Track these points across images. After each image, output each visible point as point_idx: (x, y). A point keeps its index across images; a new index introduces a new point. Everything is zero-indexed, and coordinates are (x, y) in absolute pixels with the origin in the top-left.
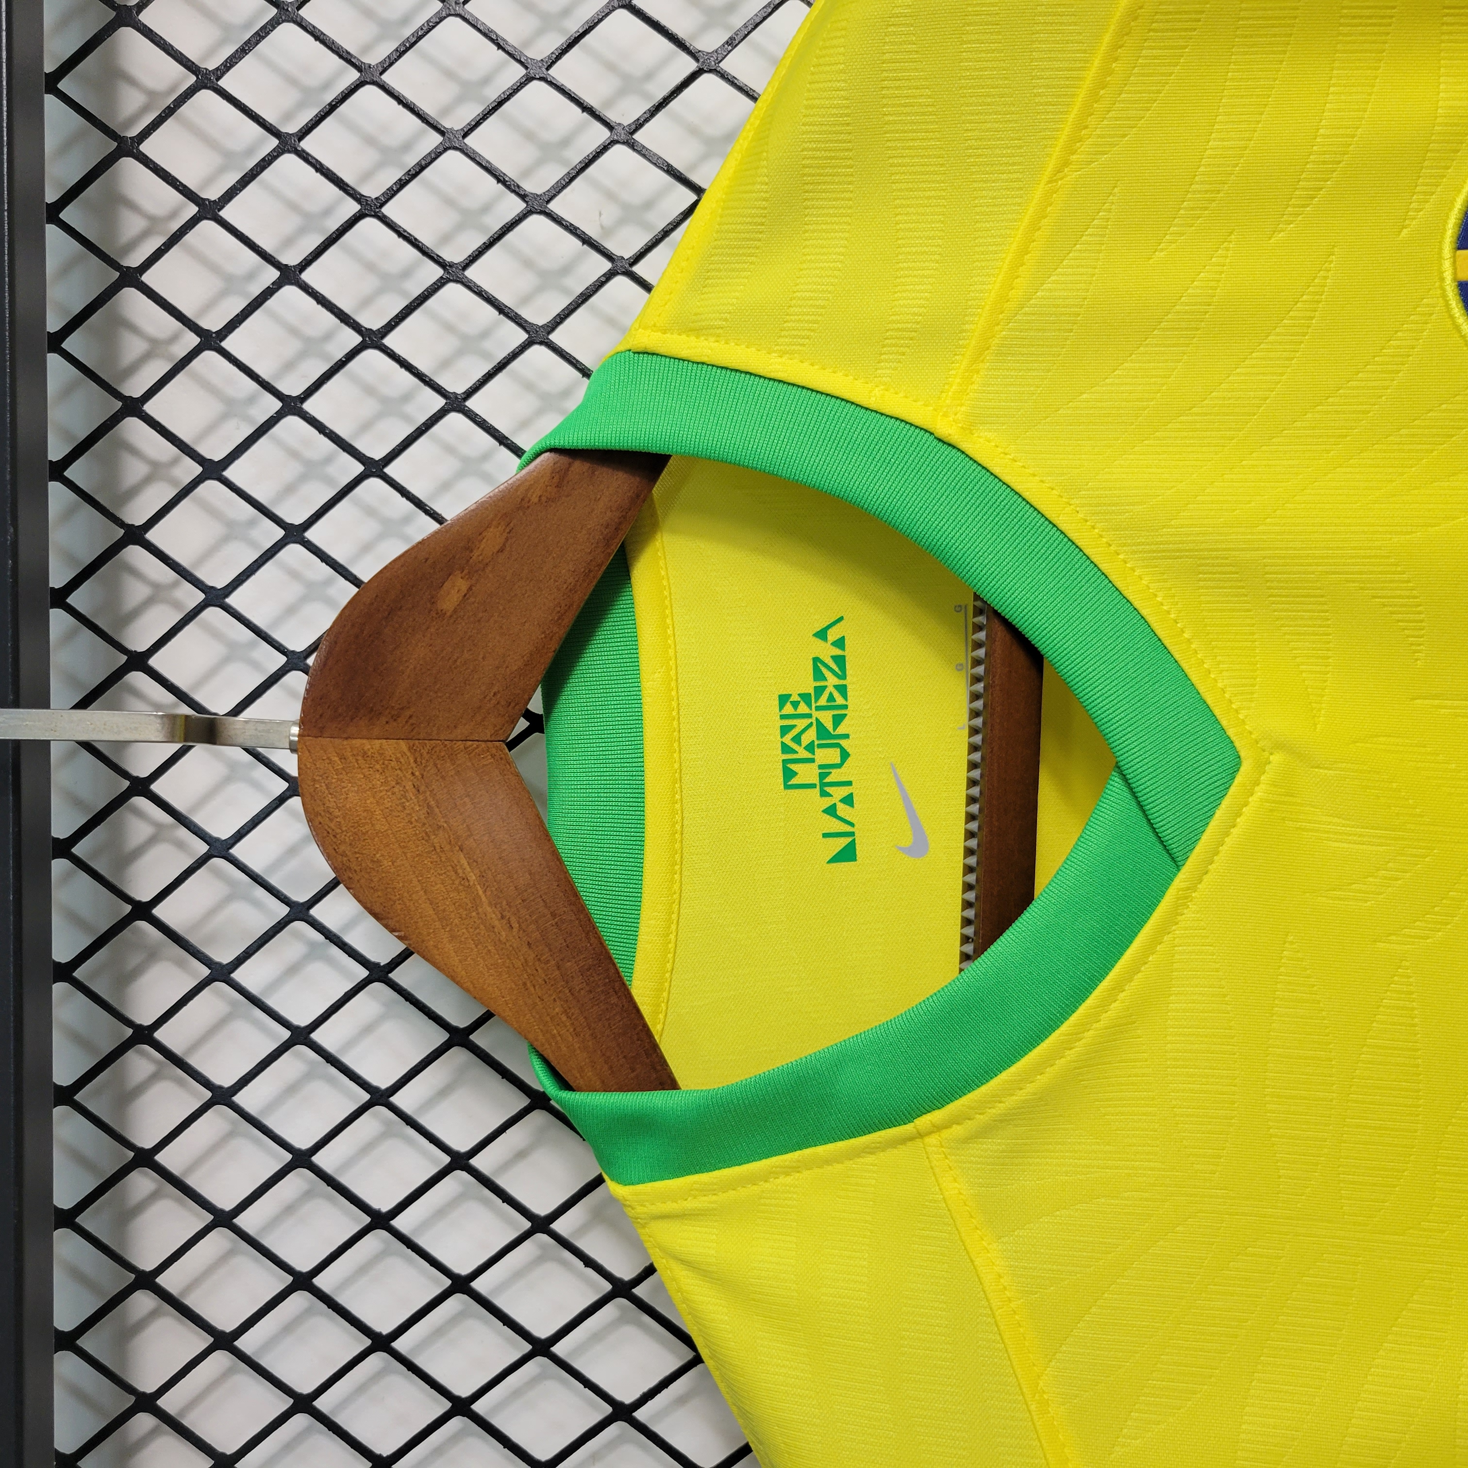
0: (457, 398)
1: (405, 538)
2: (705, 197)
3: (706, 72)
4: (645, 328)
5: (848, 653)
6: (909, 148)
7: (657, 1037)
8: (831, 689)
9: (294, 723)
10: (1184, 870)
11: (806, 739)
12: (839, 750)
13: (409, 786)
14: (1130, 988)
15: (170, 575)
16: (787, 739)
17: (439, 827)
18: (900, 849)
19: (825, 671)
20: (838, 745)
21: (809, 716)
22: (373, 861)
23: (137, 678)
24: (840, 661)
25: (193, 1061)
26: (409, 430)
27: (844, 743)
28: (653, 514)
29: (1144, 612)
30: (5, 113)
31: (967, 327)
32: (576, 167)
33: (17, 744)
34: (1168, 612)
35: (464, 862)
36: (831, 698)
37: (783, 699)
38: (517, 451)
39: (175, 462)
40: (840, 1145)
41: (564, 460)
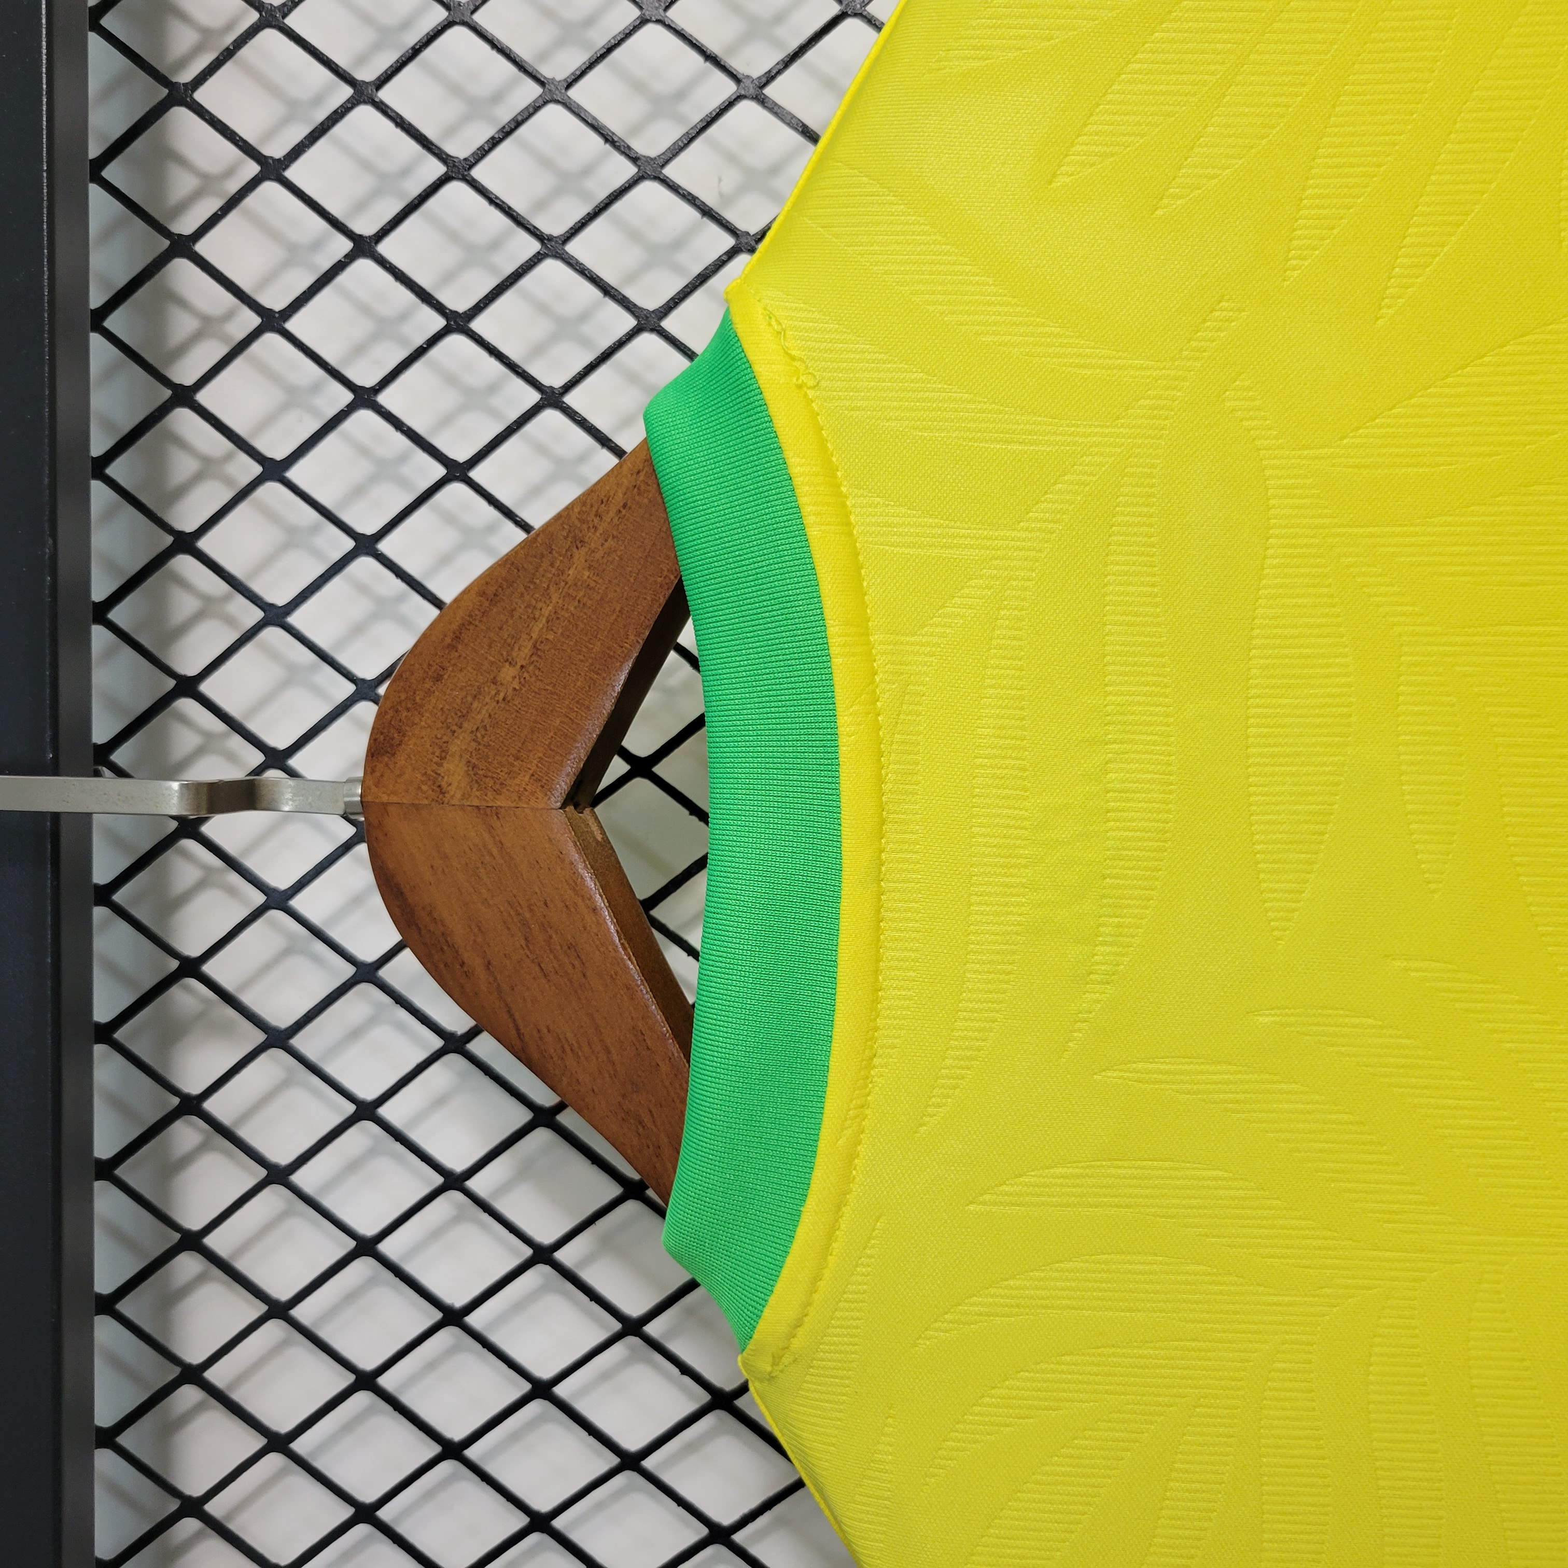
0: (553, 392)
1: (489, 550)
3: (849, 16)
15: (222, 587)
23: (186, 705)
25: (243, 1133)
26: (498, 428)
30: (44, 57)
32: (696, 126)
39: (228, 457)
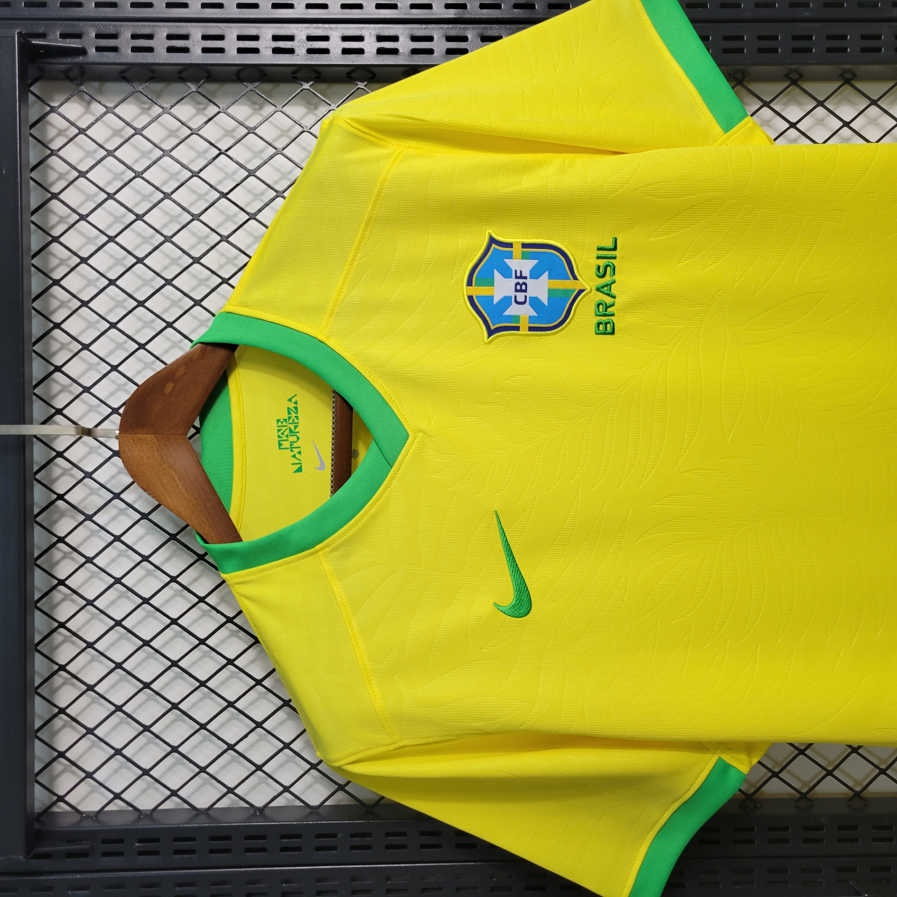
0: (170, 323)
2: (252, 259)
3: (252, 219)
4: (230, 305)
5: (298, 406)
6: (308, 254)
7: (238, 531)
8: (293, 417)
9: (117, 430)
10: (393, 468)
11: (286, 433)
12: (296, 437)
13: (155, 449)
14: (378, 504)
16: (280, 434)
17: (165, 462)
18: (316, 468)
19: (291, 411)
20: (296, 435)
21: (286, 426)
22: (143, 473)
23: (60, 417)
24: (296, 408)
25: (79, 549)
26: (153, 334)
27: (297, 434)
28: (235, 362)
29: (380, 392)
31: (327, 307)
33: (24, 436)
34: (388, 392)
35: (174, 473)
36: (293, 420)
37: (278, 421)
38: (191, 341)
40: (293, 557)
41: (204, 346)
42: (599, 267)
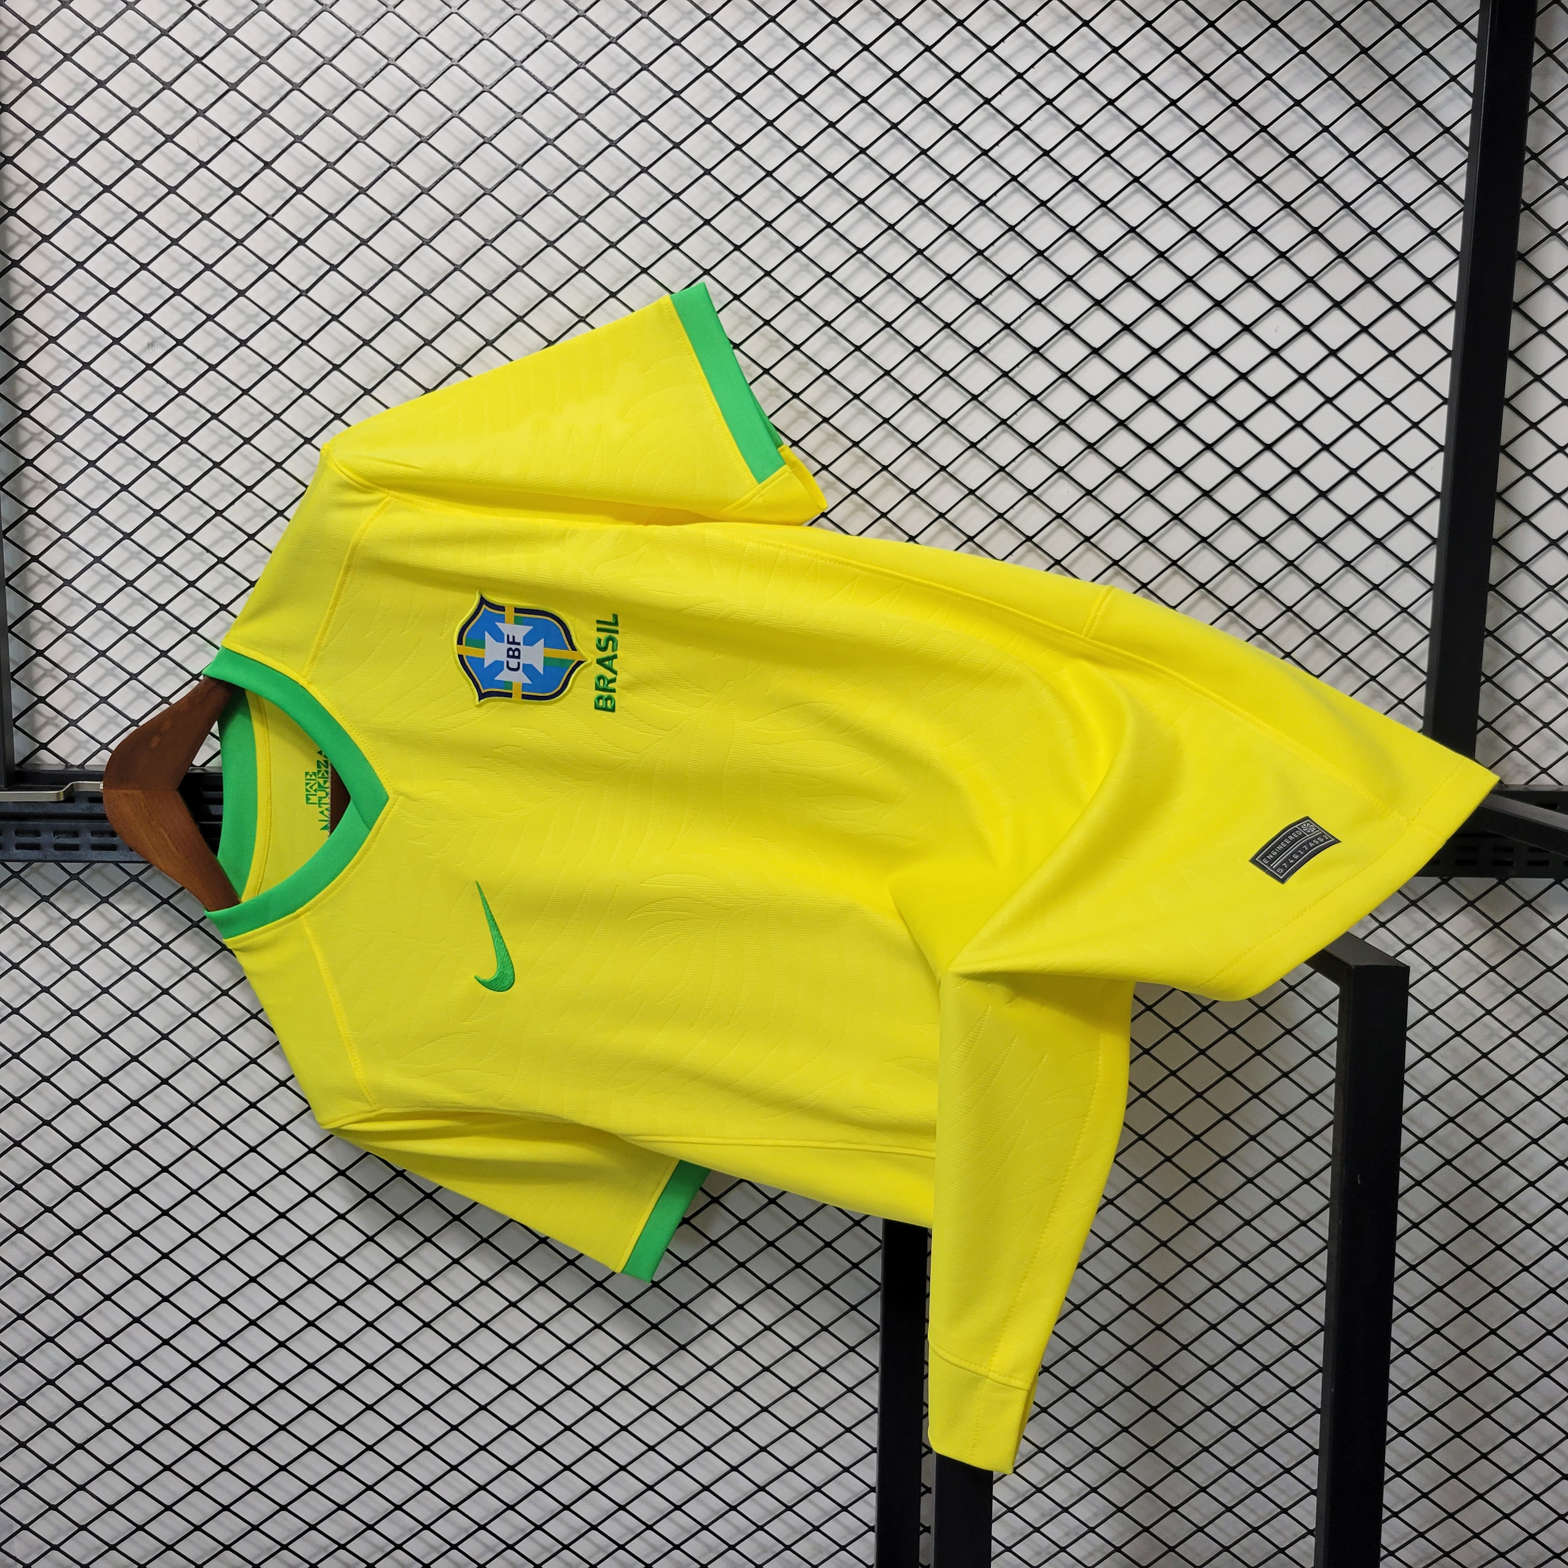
5: (329, 759)
8: (323, 771)
10: (371, 831)
11: (314, 788)
13: (143, 806)
14: (357, 868)
16: (308, 787)
17: (154, 819)
19: (321, 765)
20: (325, 791)
21: (315, 780)
22: (131, 830)
24: (327, 762)
27: (327, 790)
35: (163, 830)
36: (323, 774)
37: (307, 774)
42: (600, 641)
